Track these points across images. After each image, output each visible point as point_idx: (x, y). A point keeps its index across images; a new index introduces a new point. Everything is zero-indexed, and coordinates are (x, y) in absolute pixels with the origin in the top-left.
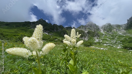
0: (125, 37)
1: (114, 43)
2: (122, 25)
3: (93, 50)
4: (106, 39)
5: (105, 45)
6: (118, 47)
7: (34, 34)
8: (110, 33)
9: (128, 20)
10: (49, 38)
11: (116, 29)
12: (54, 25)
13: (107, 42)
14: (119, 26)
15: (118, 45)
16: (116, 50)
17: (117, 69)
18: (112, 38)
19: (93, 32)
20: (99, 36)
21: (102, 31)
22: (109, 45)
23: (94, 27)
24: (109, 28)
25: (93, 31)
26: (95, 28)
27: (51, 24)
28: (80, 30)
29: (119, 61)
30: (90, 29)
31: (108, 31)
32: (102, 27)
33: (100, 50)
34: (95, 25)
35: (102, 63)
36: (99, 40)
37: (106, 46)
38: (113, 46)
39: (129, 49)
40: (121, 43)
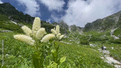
0: (82, 36)
1: (76, 40)
2: (82, 28)
3: (62, 44)
4: (72, 36)
5: (70, 40)
6: (78, 43)
8: (74, 32)
9: (85, 25)
11: (79, 30)
13: (72, 39)
14: (80, 28)
15: (78, 41)
16: (76, 44)
17: (77, 57)
18: (75, 36)
19: (63, 29)
20: (67, 33)
21: (70, 30)
22: (73, 41)
23: (65, 26)
24: (74, 28)
25: (64, 29)
28: (53, 26)
29: (78, 52)
30: (62, 27)
31: (73, 31)
32: (70, 27)
33: (67, 44)
34: (66, 24)
35: (69, 53)
36: (67, 37)
37: (71, 41)
38: (75, 42)
39: (83, 44)
40: (80, 40)
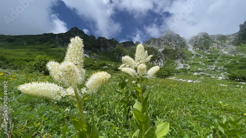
0: (232, 58)
1: (213, 70)
2: (229, 36)
3: (174, 83)
4: (198, 64)
5: (196, 74)
6: (220, 78)
7: (67, 56)
8: (205, 52)
9: (241, 26)
10: (92, 64)
11: (218, 44)
12: (100, 38)
13: (199, 69)
14: (223, 38)
15: (220, 73)
16: (215, 82)
17: (218, 117)
18: (209, 62)
19: (173, 50)
20: (184, 58)
21: (191, 49)
22: (203, 75)
23: (176, 41)
24: (204, 42)
25: (174, 48)
26: (178, 42)
27: (93, 37)
28: (149, 46)
29: (220, 102)
30: (168, 45)
31: (201, 48)
32: (191, 41)
33: (186, 83)
34: (178, 37)
35: (191, 106)
36: (184, 66)
37: (198, 76)
38: (210, 76)
39: (240, 81)
40: (226, 69)
